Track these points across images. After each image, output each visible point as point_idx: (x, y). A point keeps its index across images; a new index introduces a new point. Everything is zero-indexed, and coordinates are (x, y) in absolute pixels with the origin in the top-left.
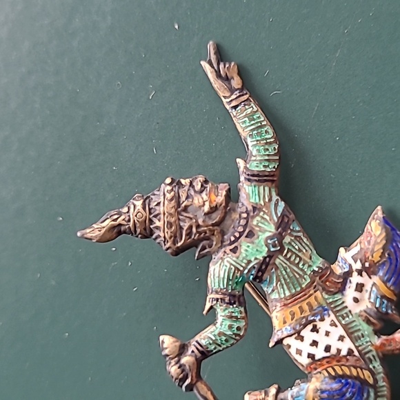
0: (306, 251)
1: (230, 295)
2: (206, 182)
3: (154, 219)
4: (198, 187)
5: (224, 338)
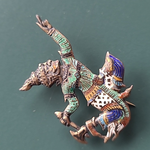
0: (89, 74)
1: (70, 95)
2: (51, 62)
5: (73, 108)
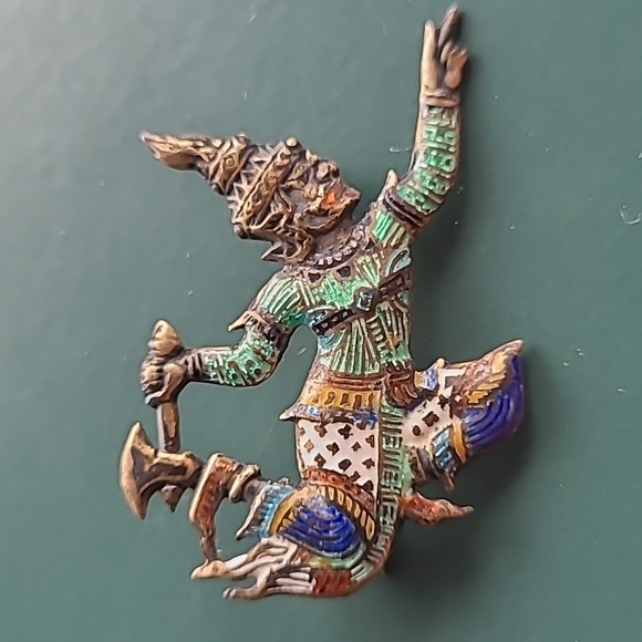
2: (336, 173)
4: (321, 174)
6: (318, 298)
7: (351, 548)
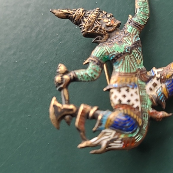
0: (140, 60)
1: (99, 61)
3: (84, 18)
6: (112, 51)
7: (135, 129)
